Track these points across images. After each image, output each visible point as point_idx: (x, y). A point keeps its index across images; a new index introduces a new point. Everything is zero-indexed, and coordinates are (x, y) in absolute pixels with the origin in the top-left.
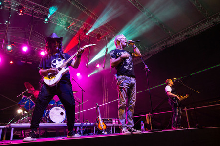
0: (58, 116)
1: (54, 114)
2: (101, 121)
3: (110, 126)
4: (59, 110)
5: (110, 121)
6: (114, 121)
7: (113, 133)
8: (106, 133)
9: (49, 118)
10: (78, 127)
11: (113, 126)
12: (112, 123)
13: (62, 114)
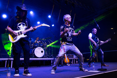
0: (40, 53)
1: (37, 52)
2: (66, 57)
3: (72, 59)
4: (41, 49)
5: (72, 56)
6: (74, 56)
7: (74, 63)
8: (69, 65)
9: (34, 54)
10: (52, 61)
11: (74, 59)
12: (73, 57)
13: (42, 52)
